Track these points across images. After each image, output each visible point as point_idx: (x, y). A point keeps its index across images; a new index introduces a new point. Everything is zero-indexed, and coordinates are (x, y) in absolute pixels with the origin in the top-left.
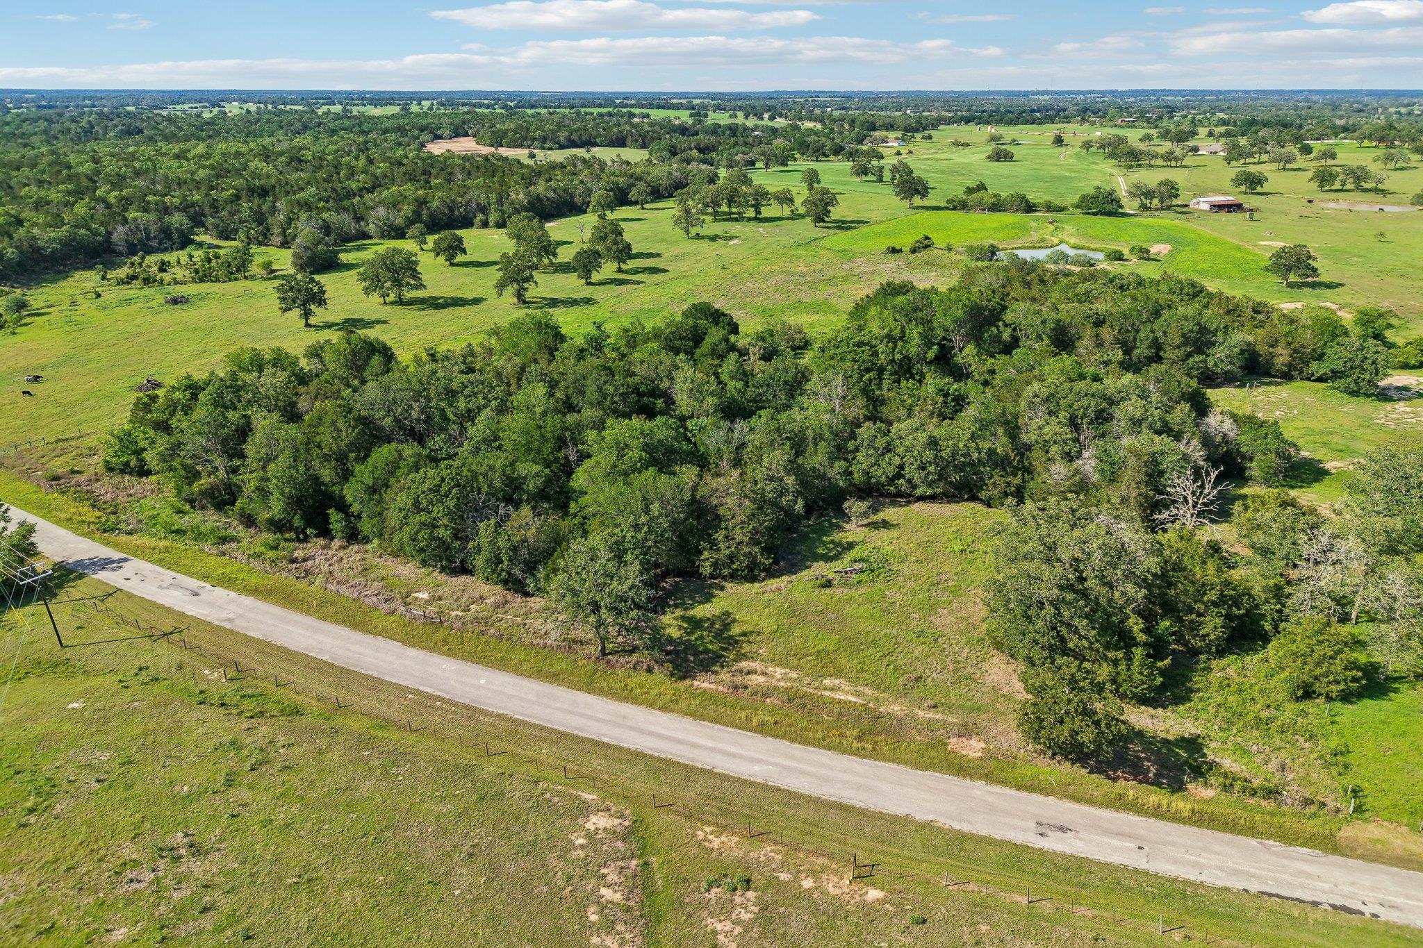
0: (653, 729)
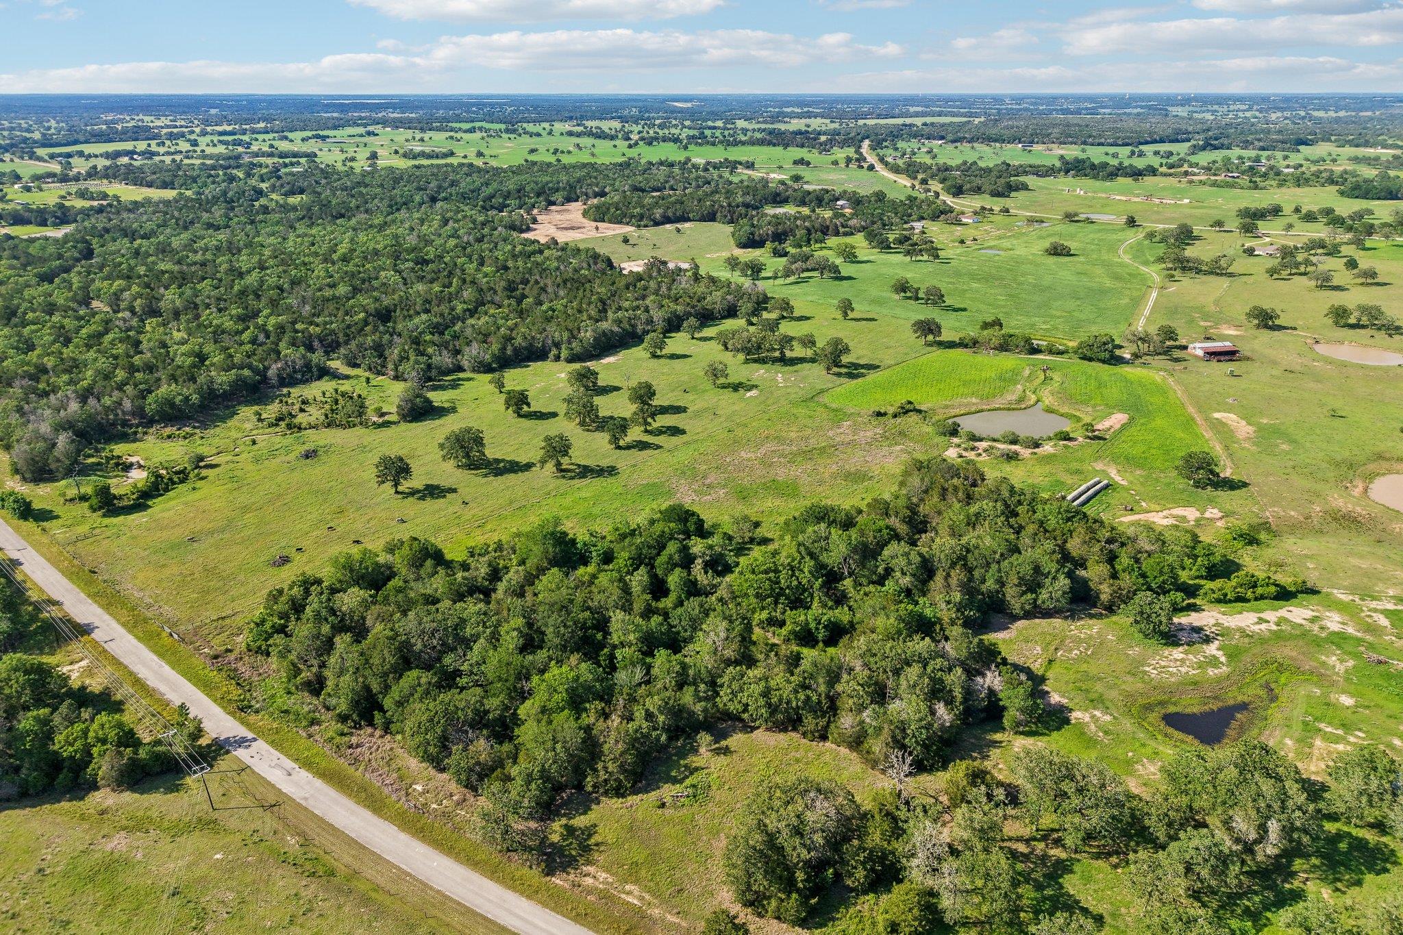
0: (517, 911)
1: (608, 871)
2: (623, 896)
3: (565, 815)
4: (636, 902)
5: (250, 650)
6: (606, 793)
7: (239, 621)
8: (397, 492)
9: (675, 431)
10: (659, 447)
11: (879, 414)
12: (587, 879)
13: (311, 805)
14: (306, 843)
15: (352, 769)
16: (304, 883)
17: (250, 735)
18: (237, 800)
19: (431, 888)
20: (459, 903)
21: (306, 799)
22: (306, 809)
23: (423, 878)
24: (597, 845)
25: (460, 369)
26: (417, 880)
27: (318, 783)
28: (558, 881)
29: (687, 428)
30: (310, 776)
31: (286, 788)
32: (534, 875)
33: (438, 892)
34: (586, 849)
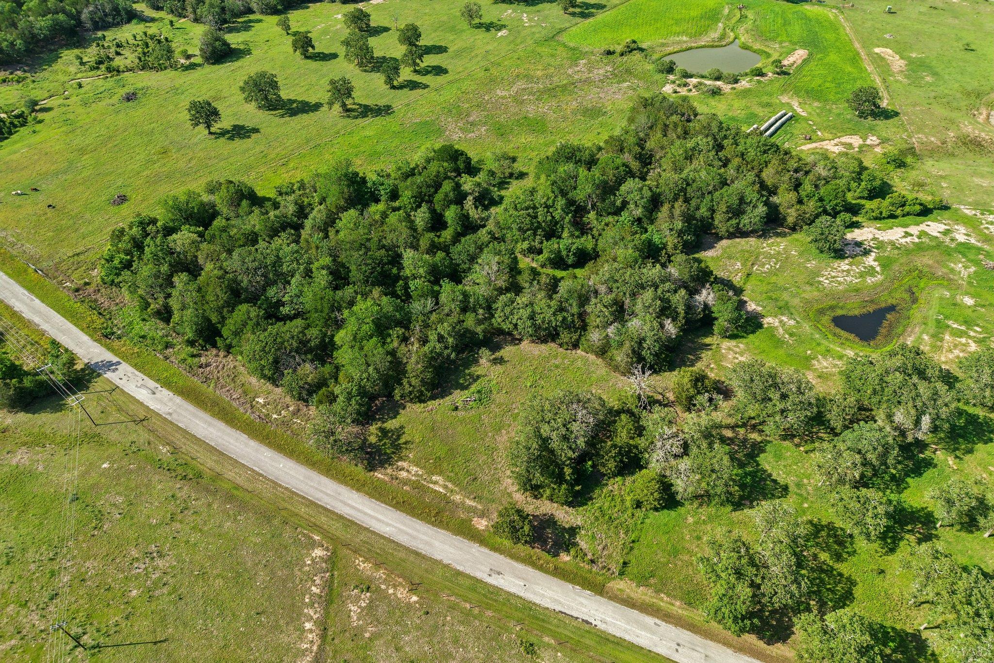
1: (417, 465)
2: (431, 486)
3: (379, 419)
4: (441, 490)
5: (105, 283)
6: (411, 401)
7: (92, 256)
8: (210, 133)
9: (439, 71)
10: (426, 86)
11: (609, 53)
12: (402, 472)
13: (174, 418)
14: (175, 450)
15: (205, 386)
16: (178, 486)
17: (115, 359)
18: (115, 416)
19: (280, 486)
20: (304, 498)
21: (170, 414)
22: (171, 423)
23: (273, 478)
24: (406, 443)
25: (250, 11)
26: (269, 480)
27: (178, 400)
28: (379, 475)
29: (450, 68)
30: (171, 394)
31: (153, 405)
32: (359, 470)
33: (286, 489)
34: (397, 448)
